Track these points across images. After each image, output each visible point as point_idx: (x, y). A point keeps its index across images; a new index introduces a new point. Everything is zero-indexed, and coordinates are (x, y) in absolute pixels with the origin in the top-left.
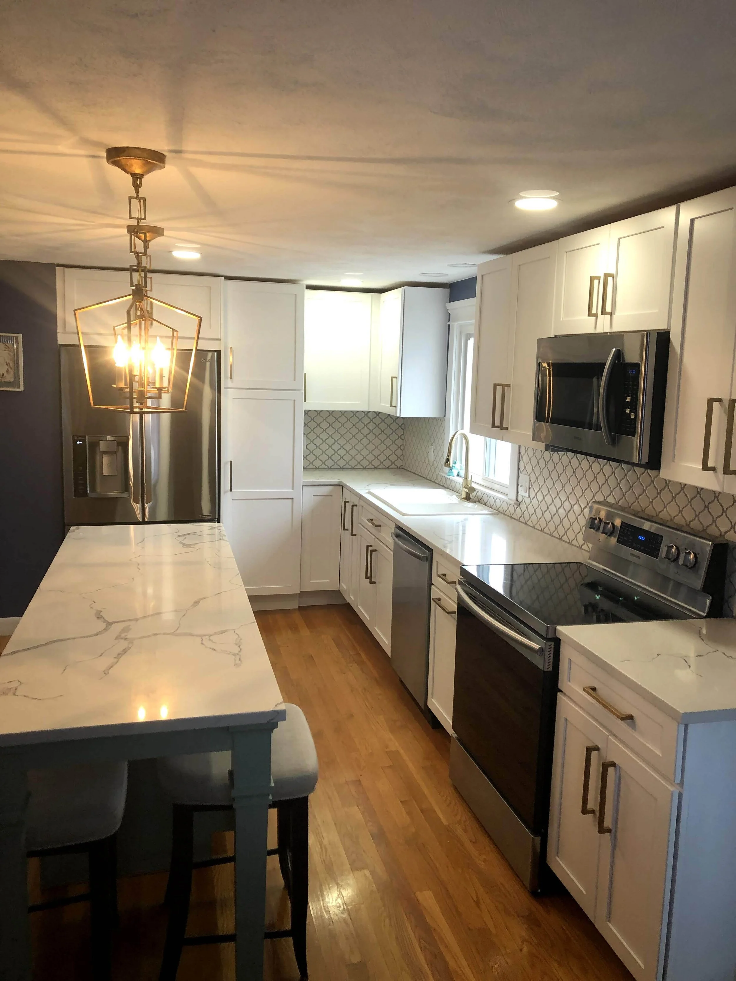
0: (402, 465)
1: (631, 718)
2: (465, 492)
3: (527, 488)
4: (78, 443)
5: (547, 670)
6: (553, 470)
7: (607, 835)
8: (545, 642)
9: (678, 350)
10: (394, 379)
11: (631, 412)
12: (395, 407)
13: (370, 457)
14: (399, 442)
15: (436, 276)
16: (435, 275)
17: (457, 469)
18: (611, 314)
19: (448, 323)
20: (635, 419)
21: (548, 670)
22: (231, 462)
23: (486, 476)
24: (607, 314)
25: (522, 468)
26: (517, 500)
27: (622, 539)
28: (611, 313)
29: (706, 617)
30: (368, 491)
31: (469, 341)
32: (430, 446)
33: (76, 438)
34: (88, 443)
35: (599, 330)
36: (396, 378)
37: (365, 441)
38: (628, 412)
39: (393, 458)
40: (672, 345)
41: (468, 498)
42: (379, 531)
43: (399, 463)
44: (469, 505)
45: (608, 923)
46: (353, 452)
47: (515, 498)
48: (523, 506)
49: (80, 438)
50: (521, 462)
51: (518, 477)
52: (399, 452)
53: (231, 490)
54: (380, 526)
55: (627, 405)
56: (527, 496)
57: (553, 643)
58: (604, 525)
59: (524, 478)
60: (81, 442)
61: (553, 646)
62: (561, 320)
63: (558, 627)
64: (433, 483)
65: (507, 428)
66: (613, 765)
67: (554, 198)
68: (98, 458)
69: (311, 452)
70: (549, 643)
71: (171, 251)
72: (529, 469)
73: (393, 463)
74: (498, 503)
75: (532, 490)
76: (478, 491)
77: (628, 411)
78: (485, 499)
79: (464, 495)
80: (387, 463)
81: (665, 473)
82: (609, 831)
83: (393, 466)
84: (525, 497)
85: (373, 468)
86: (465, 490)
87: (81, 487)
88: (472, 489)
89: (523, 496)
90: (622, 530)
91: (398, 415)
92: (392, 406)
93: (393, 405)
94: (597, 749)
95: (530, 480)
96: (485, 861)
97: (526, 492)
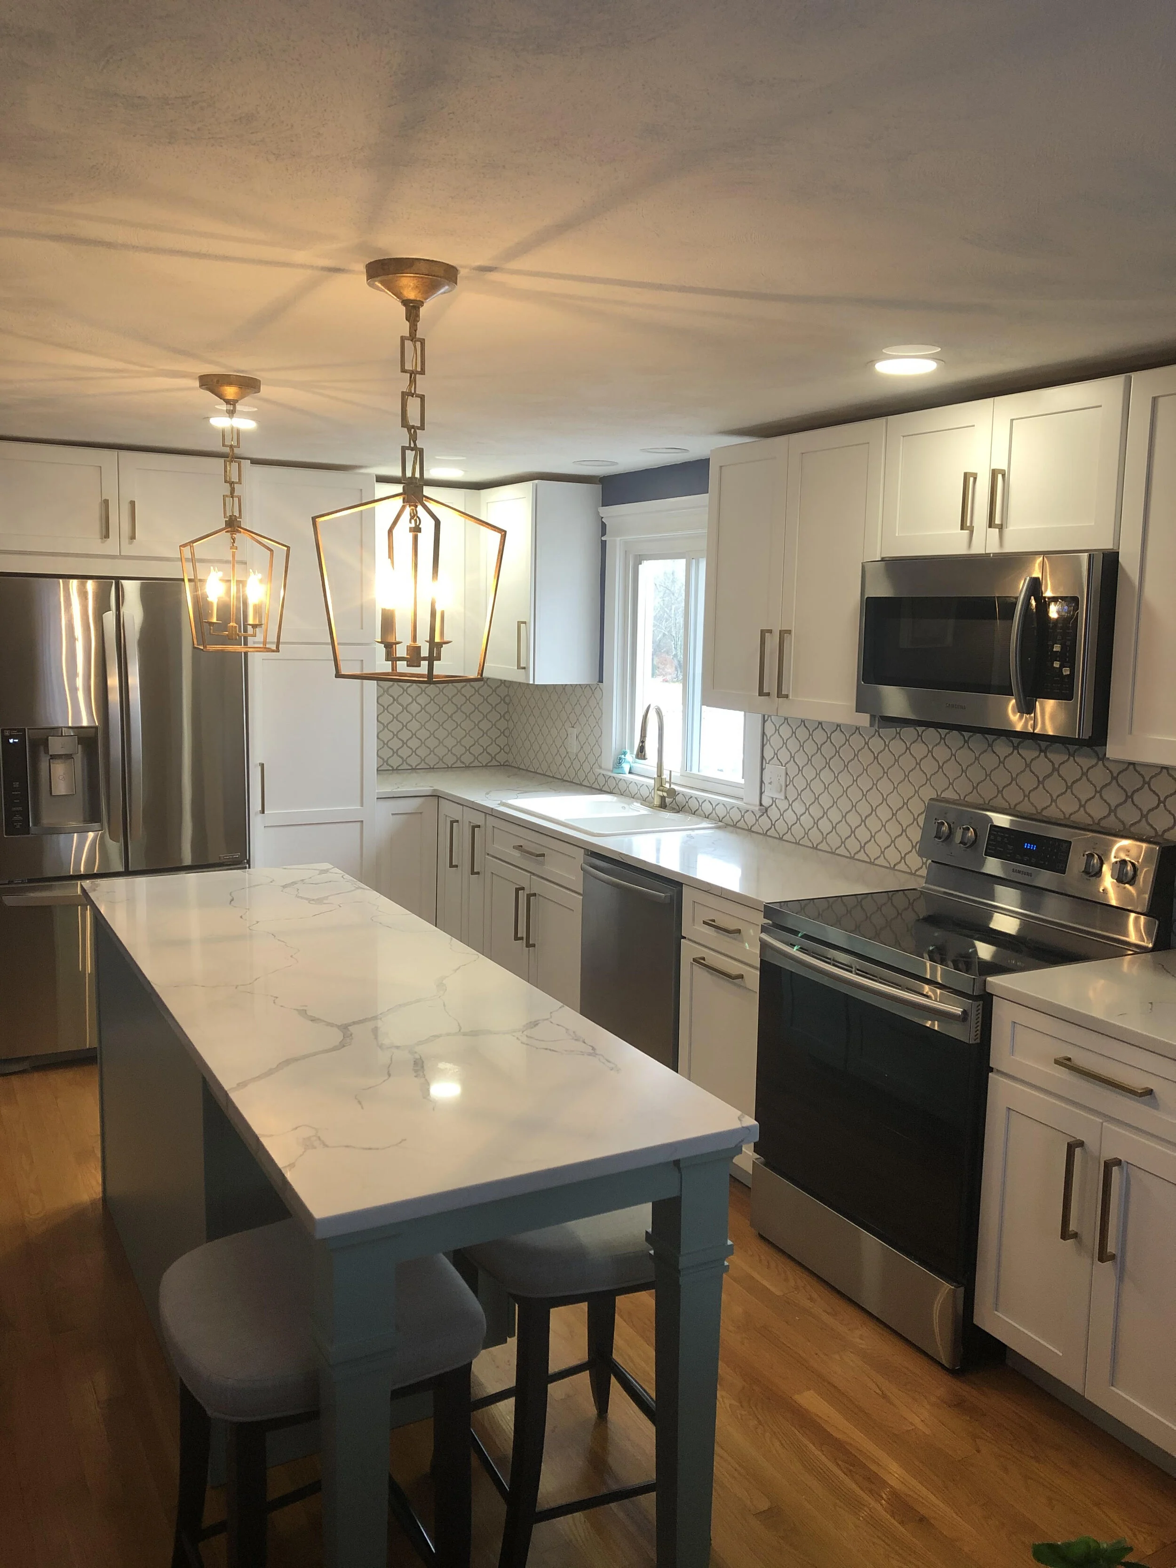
0: (507, 761)
1: (1150, 1092)
2: (658, 797)
3: (781, 786)
4: (11, 741)
5: (974, 1042)
6: (833, 757)
7: (1109, 1264)
8: (971, 1001)
9: (1135, 577)
10: (522, 625)
11: (1062, 666)
12: (524, 668)
13: (459, 750)
14: (502, 724)
15: (587, 465)
16: (596, 463)
17: (629, 762)
18: (1001, 527)
19: (603, 538)
20: (1072, 676)
21: (976, 1042)
22: (262, 765)
23: (688, 771)
24: (996, 526)
25: (768, 754)
26: (761, 805)
27: (992, 849)
28: (1002, 525)
29: (1152, 950)
30: (499, 802)
31: (640, 566)
32: (570, 730)
33: (7, 733)
34: (29, 742)
35: (978, 549)
36: (525, 623)
37: (450, 725)
38: (1058, 666)
39: (493, 750)
40: (1123, 569)
41: (663, 806)
42: (542, 864)
43: (502, 758)
44: (667, 815)
45: (1113, 1388)
46: (432, 742)
47: (758, 803)
48: (774, 813)
49: (15, 733)
50: (767, 747)
51: (762, 769)
52: (502, 741)
53: (263, 812)
54: (543, 855)
55: (1056, 656)
56: (783, 798)
57: (981, 1002)
58: (963, 832)
59: (773, 772)
60: (17, 740)
61: (980, 1007)
62: (897, 535)
63: (989, 979)
64: (578, 786)
65: (787, 696)
66: (1118, 1162)
67: (933, 357)
68: (44, 765)
69: (385, 744)
70: (977, 1003)
71: (208, 418)
72: (784, 756)
73: (494, 758)
74: (721, 811)
75: (790, 787)
76: (678, 794)
77: (1057, 664)
78: (694, 804)
79: (657, 801)
80: (484, 759)
81: (1114, 750)
82: (1113, 1257)
83: (494, 763)
84: (776, 799)
85: (463, 767)
86: (661, 794)
87: (17, 817)
88: (672, 793)
89: (772, 798)
90: (992, 837)
91: (531, 682)
92: (519, 667)
93: (522, 665)
94: (1081, 1144)
95: (787, 774)
96: (861, 1337)
97: (781, 790)
